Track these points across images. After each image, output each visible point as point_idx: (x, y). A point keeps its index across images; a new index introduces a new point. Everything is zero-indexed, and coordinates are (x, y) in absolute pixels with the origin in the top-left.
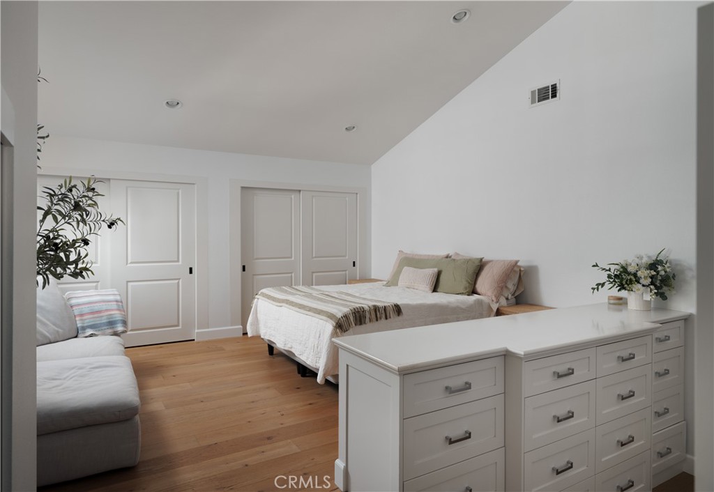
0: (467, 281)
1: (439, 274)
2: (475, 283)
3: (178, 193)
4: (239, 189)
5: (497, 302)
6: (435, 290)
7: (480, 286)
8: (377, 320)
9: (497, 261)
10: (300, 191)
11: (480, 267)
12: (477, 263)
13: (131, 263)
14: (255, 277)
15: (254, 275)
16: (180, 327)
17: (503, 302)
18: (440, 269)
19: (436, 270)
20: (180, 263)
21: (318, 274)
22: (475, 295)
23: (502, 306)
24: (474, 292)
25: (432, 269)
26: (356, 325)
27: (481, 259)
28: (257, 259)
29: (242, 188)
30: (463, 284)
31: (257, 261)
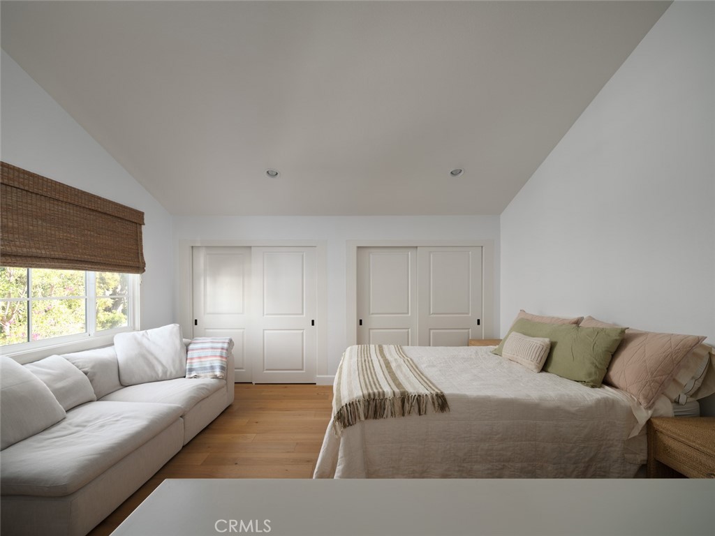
0: (593, 363)
1: (552, 347)
2: (608, 369)
3: (303, 255)
4: (355, 249)
5: (649, 408)
6: (544, 368)
7: (618, 372)
8: (403, 415)
9: (656, 335)
10: (417, 247)
11: (621, 342)
12: (615, 336)
13: (267, 314)
14: (371, 331)
15: (370, 329)
16: (304, 372)
17: (665, 407)
18: (554, 340)
19: (547, 340)
20: (304, 315)
21: (435, 331)
22: (607, 388)
23: (661, 417)
24: (606, 382)
25: (541, 339)
26: (366, 418)
27: (623, 331)
28: (373, 314)
29: (358, 247)
30: (586, 367)
31: (373, 316)
